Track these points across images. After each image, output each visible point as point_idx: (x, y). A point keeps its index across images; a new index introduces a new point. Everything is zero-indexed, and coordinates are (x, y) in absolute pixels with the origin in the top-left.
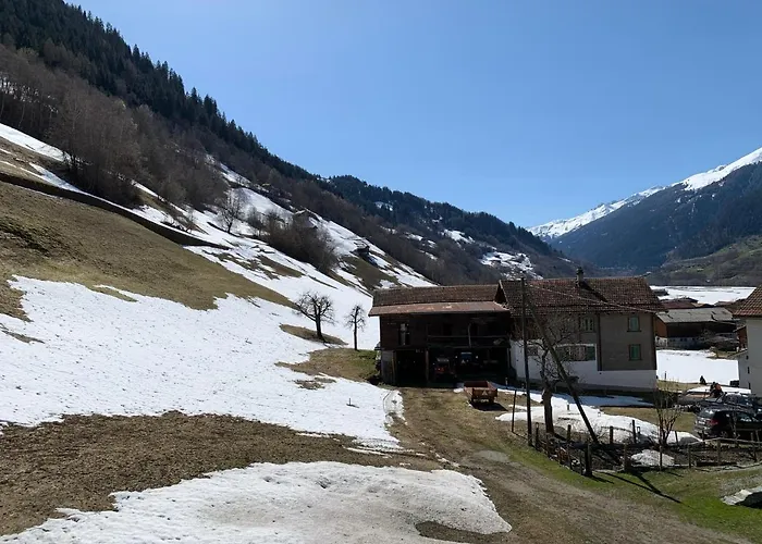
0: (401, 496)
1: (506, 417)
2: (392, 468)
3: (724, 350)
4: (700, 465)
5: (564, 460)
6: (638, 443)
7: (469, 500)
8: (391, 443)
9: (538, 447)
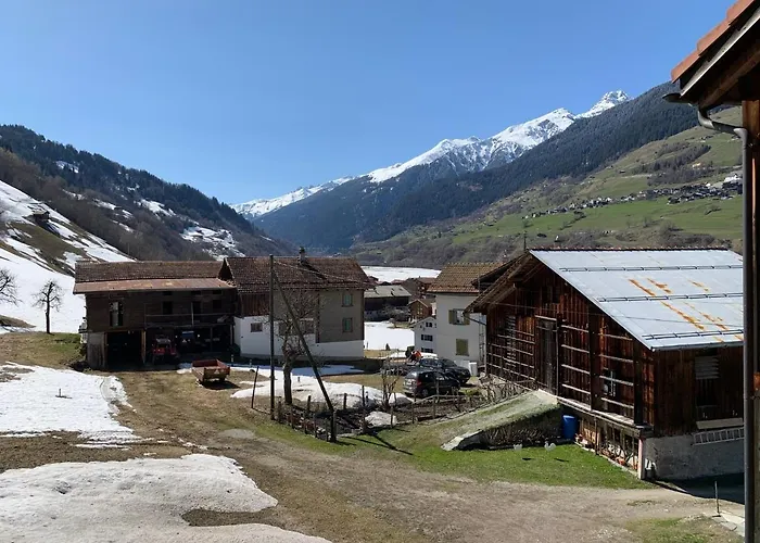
0: (158, 487)
1: (240, 394)
2: (138, 460)
3: (400, 321)
4: (420, 420)
5: (309, 429)
6: (367, 407)
7: (232, 480)
8: (125, 434)
9: (281, 420)
